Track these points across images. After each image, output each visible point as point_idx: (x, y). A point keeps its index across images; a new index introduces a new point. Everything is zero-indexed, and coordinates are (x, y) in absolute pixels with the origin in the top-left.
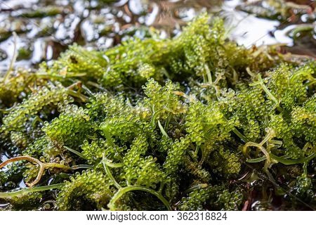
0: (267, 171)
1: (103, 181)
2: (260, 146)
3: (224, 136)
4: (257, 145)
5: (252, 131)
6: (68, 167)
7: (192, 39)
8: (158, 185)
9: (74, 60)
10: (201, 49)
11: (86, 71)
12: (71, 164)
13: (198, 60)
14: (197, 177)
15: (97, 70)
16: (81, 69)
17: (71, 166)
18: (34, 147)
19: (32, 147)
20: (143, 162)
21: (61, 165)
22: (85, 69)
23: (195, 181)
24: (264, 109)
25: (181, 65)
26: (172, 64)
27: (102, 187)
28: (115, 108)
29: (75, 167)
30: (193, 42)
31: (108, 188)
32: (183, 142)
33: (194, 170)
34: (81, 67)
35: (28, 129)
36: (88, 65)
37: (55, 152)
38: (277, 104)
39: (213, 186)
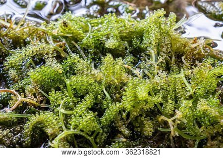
0: (171, 138)
1: (55, 123)
2: (170, 121)
3: (149, 106)
4: (168, 120)
5: (168, 108)
6: (38, 104)
7: (150, 27)
8: (93, 132)
9: (65, 24)
10: (153, 36)
11: (72, 33)
12: (41, 102)
13: (150, 43)
14: (121, 132)
15: (80, 34)
16: (69, 32)
17: (41, 104)
18: (21, 83)
19: (20, 83)
20: (86, 114)
21: (34, 101)
22: (71, 32)
23: (119, 135)
24: (182, 93)
25: (139, 43)
26: (134, 40)
27: (53, 127)
28: (81, 68)
29: (43, 105)
30: (150, 29)
31: (57, 128)
32: (118, 105)
33: (120, 128)
34: (69, 30)
35: (24, 67)
36: (74, 30)
37: (32, 91)
38: (191, 92)
39: (130, 141)
